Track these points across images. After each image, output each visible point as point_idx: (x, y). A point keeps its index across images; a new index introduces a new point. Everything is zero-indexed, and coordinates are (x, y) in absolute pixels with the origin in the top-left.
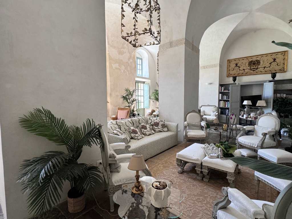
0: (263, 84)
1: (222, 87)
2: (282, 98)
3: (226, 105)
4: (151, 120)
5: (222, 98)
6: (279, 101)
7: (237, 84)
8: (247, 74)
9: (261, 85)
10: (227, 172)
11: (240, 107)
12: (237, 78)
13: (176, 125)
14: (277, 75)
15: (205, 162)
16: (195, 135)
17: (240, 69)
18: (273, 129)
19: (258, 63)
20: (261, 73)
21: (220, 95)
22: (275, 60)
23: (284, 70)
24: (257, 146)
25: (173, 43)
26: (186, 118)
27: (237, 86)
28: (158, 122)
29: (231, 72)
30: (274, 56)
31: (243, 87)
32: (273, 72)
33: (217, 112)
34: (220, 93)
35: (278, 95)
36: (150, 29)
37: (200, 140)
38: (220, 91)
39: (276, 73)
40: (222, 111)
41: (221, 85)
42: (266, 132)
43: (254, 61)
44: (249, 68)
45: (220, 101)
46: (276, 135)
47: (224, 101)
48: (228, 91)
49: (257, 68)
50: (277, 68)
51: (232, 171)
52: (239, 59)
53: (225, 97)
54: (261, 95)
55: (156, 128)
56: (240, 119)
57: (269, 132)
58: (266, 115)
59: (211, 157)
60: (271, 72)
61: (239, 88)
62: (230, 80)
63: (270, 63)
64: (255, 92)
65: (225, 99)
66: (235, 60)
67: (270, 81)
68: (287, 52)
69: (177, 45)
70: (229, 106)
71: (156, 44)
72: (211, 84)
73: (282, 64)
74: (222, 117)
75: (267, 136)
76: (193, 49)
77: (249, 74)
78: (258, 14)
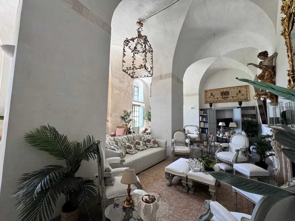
0: (233, 109)
1: (202, 112)
2: (248, 121)
3: (206, 126)
4: (144, 137)
5: (202, 120)
6: (246, 123)
7: (213, 109)
8: (220, 102)
9: (231, 110)
10: (209, 184)
11: (217, 127)
12: (213, 104)
13: (165, 142)
14: (243, 103)
15: (190, 175)
16: (181, 151)
17: (215, 97)
18: (243, 146)
19: (228, 93)
20: (231, 101)
21: (201, 117)
22: (240, 91)
23: (247, 99)
24: (233, 161)
25: (163, 76)
26: (173, 136)
27: (213, 110)
28: (150, 139)
29: (208, 100)
30: (239, 89)
31: (218, 111)
32: (240, 101)
33: (198, 131)
34: (200, 116)
35: (245, 119)
36: (145, 65)
37: (185, 155)
38: (200, 114)
39: (242, 101)
40: (203, 130)
41: (201, 110)
42: (239, 149)
43: (225, 92)
44: (221, 97)
45: (200, 122)
46: (246, 152)
47: (204, 122)
48: (206, 115)
49: (228, 97)
50: (242, 98)
51: (213, 184)
52: (213, 90)
53: (204, 119)
54: (232, 118)
55: (148, 144)
56: (217, 137)
57: (241, 149)
58: (237, 135)
59: (195, 171)
60: (238, 101)
61: (215, 112)
62: (208, 106)
63: (237, 94)
64: (227, 116)
65: (204, 121)
66: (210, 90)
67: (238, 108)
68: (248, 86)
69: (166, 78)
70: (208, 127)
71: (150, 77)
72: (193, 108)
73: (245, 95)
74: (202, 135)
75: (240, 152)
76: (178, 81)
77: (221, 101)
78: (225, 58)
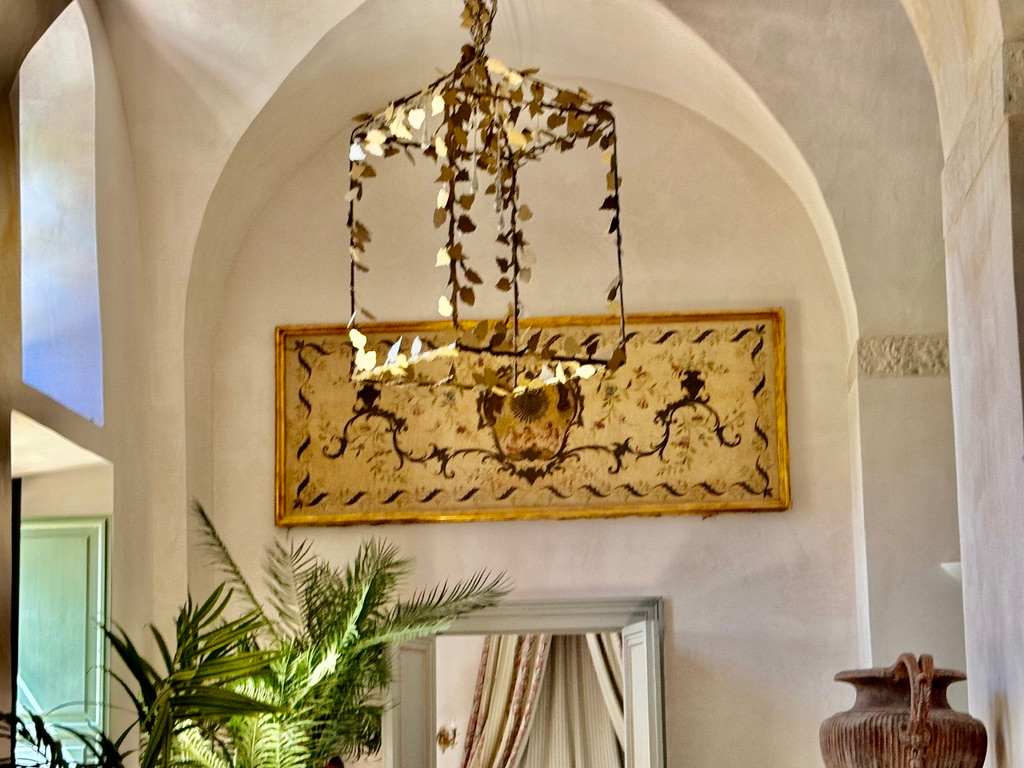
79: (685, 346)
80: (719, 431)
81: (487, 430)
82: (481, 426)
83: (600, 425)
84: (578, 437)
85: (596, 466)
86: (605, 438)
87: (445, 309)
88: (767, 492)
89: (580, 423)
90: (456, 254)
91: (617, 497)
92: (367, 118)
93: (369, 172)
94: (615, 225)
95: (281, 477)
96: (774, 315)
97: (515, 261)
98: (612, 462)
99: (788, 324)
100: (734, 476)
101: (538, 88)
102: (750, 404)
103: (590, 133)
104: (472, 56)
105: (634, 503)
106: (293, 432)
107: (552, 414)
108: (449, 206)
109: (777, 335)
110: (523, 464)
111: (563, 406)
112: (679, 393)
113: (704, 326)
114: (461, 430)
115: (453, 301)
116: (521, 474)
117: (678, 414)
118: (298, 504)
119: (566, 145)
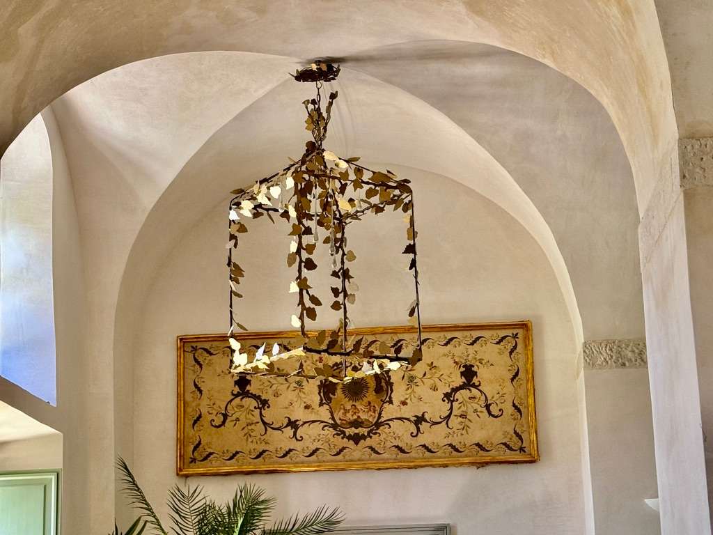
79: (463, 347)
80: (488, 407)
81: (326, 407)
82: (321, 404)
83: (404, 403)
84: (389, 411)
85: (401, 432)
86: (408, 412)
87: (296, 323)
88: (522, 449)
89: (391, 402)
90: (303, 284)
91: (416, 454)
92: (241, 192)
93: (242, 229)
94: (413, 264)
95: (181, 442)
96: (524, 326)
97: (344, 290)
98: (413, 429)
99: (535, 331)
100: (499, 438)
101: (359, 171)
102: (509, 388)
103: (395, 201)
104: (314, 149)
105: (429, 458)
106: (189, 410)
107: (371, 396)
108: (298, 252)
109: (527, 339)
110: (351, 431)
111: (378, 390)
112: (460, 381)
113: (476, 334)
114: (307, 407)
115: (301, 318)
116: (350, 438)
117: (458, 395)
118: (193, 460)
119: (379, 210)
